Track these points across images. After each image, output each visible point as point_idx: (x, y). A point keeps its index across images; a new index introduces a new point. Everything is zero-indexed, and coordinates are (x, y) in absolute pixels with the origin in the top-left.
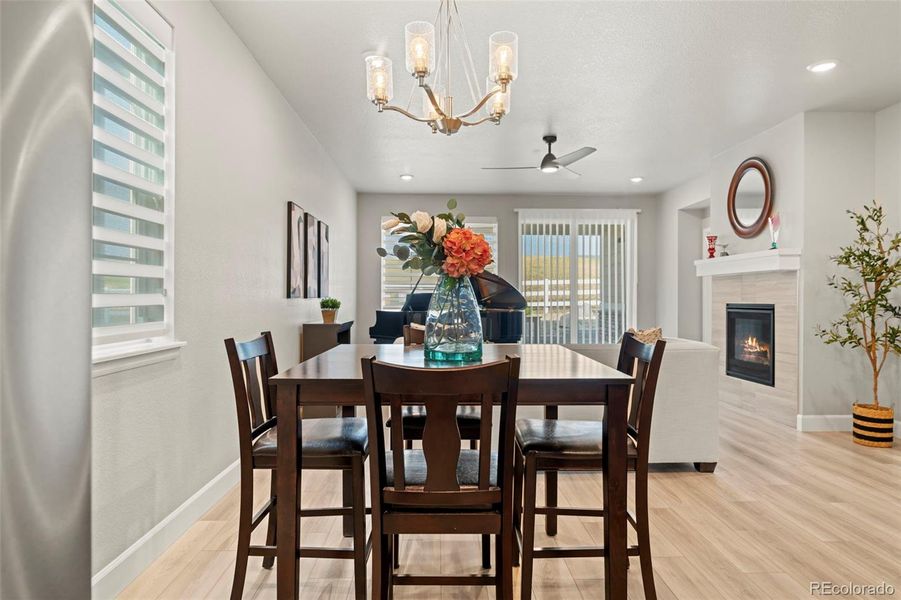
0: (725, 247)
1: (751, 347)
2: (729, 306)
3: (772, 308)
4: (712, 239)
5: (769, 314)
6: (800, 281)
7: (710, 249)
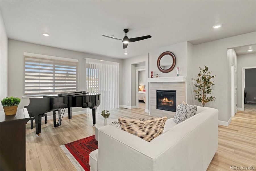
0: (157, 75)
1: (165, 101)
2: (157, 91)
3: (175, 91)
4: (152, 72)
5: (174, 93)
6: (186, 85)
7: (151, 75)
